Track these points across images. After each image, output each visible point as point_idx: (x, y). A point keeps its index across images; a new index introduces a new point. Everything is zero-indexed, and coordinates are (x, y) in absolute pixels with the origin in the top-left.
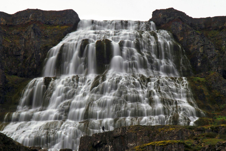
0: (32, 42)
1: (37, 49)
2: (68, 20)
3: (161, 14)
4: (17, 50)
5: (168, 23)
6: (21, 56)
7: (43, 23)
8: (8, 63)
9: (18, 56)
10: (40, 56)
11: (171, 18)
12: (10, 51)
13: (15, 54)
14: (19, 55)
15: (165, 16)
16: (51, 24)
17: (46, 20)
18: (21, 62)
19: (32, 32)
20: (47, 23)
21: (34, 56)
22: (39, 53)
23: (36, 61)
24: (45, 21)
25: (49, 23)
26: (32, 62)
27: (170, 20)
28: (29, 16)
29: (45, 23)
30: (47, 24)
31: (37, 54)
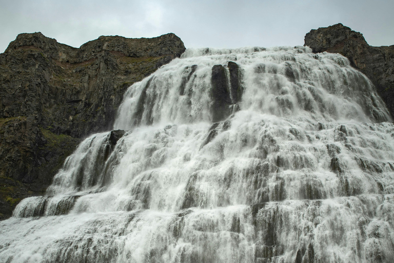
0: (100, 80)
1: (107, 90)
2: (166, 49)
3: (322, 35)
4: (74, 92)
5: (334, 46)
6: (80, 102)
7: (124, 54)
8: (56, 113)
9: (75, 103)
10: (114, 101)
11: (340, 38)
12: (61, 94)
13: (69, 98)
14: (78, 101)
15: (329, 36)
16: (138, 57)
17: (130, 50)
18: (79, 113)
19: (101, 63)
20: (131, 55)
21: (103, 100)
22: (111, 95)
23: (105, 109)
24: (128, 52)
25: (134, 54)
26: (99, 111)
27: (338, 41)
28: (103, 45)
29: (128, 55)
30: (132, 57)
31: (108, 96)
